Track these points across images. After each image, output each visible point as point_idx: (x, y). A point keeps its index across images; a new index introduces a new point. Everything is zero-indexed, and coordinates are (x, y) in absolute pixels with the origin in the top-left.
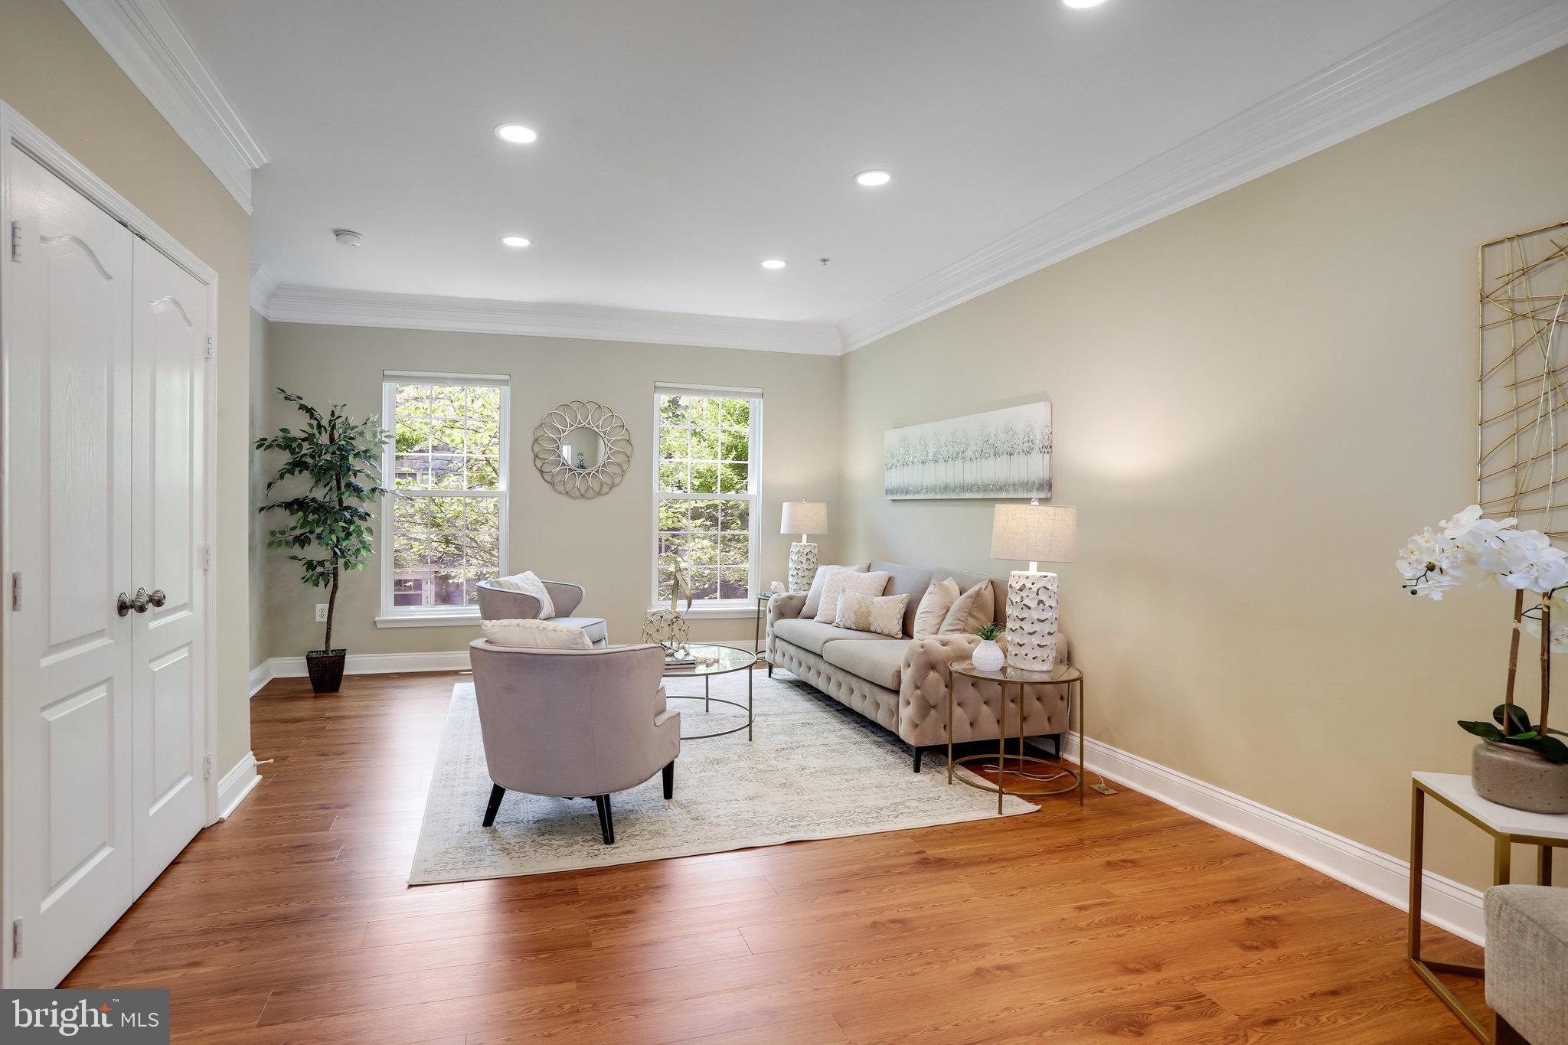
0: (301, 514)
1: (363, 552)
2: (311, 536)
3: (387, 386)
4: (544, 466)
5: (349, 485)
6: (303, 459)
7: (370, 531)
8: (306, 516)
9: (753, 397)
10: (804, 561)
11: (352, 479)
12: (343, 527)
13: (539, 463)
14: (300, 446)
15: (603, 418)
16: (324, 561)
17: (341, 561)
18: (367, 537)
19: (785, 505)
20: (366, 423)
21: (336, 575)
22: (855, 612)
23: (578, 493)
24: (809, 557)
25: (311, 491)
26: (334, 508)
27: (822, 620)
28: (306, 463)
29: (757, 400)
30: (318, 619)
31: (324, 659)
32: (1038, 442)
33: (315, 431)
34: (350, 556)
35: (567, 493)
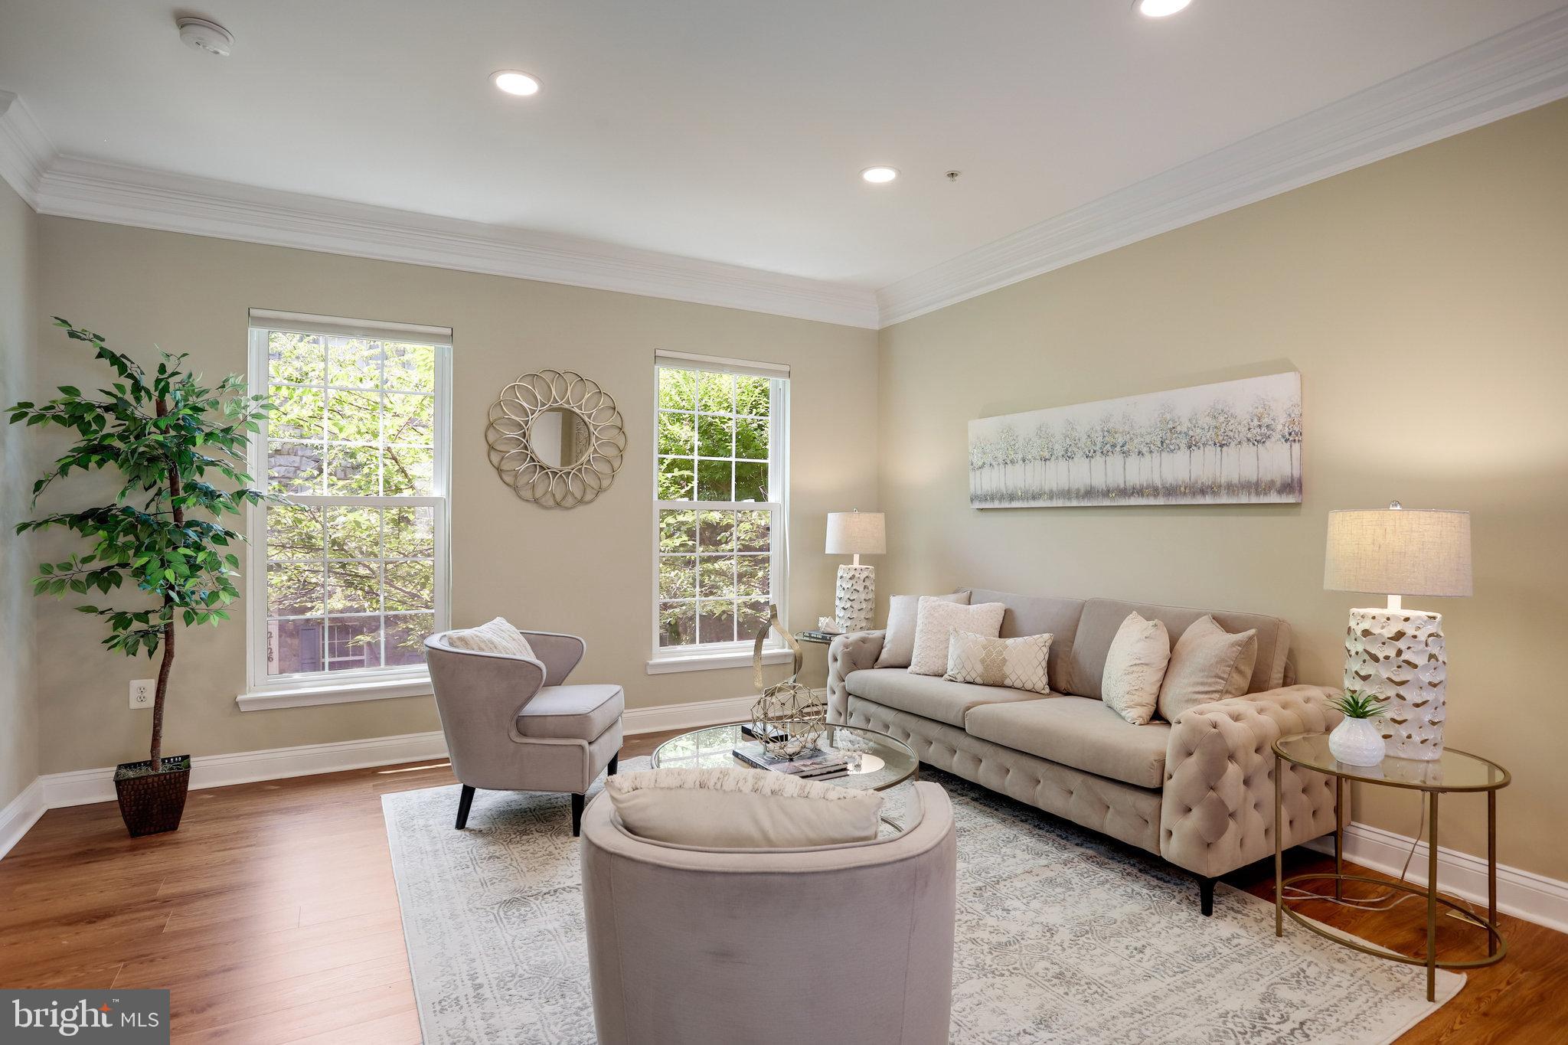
0: (102, 534)
1: (225, 598)
2: (121, 571)
3: (255, 334)
4: (503, 463)
5: (192, 487)
6: (106, 443)
7: (234, 561)
8: (111, 540)
9: (776, 376)
10: (861, 589)
11: (197, 478)
12: (185, 556)
13: (495, 458)
14: (100, 420)
15: (587, 396)
16: (147, 613)
17: (179, 611)
18: (228, 571)
19: (831, 516)
20: (223, 387)
21: (169, 635)
22: (983, 661)
23: (552, 499)
24: (867, 583)
25: (123, 494)
26: (166, 524)
27: (922, 671)
28: (110, 447)
29: (781, 380)
30: (134, 704)
31: (150, 780)
32: (1280, 427)
33: (129, 397)
34: (197, 603)
35: (536, 501)
